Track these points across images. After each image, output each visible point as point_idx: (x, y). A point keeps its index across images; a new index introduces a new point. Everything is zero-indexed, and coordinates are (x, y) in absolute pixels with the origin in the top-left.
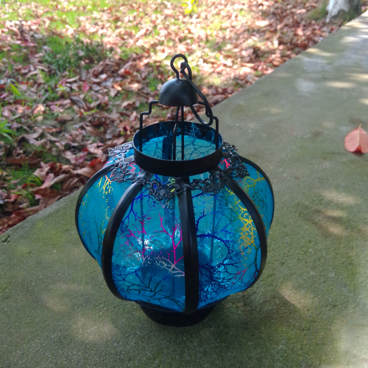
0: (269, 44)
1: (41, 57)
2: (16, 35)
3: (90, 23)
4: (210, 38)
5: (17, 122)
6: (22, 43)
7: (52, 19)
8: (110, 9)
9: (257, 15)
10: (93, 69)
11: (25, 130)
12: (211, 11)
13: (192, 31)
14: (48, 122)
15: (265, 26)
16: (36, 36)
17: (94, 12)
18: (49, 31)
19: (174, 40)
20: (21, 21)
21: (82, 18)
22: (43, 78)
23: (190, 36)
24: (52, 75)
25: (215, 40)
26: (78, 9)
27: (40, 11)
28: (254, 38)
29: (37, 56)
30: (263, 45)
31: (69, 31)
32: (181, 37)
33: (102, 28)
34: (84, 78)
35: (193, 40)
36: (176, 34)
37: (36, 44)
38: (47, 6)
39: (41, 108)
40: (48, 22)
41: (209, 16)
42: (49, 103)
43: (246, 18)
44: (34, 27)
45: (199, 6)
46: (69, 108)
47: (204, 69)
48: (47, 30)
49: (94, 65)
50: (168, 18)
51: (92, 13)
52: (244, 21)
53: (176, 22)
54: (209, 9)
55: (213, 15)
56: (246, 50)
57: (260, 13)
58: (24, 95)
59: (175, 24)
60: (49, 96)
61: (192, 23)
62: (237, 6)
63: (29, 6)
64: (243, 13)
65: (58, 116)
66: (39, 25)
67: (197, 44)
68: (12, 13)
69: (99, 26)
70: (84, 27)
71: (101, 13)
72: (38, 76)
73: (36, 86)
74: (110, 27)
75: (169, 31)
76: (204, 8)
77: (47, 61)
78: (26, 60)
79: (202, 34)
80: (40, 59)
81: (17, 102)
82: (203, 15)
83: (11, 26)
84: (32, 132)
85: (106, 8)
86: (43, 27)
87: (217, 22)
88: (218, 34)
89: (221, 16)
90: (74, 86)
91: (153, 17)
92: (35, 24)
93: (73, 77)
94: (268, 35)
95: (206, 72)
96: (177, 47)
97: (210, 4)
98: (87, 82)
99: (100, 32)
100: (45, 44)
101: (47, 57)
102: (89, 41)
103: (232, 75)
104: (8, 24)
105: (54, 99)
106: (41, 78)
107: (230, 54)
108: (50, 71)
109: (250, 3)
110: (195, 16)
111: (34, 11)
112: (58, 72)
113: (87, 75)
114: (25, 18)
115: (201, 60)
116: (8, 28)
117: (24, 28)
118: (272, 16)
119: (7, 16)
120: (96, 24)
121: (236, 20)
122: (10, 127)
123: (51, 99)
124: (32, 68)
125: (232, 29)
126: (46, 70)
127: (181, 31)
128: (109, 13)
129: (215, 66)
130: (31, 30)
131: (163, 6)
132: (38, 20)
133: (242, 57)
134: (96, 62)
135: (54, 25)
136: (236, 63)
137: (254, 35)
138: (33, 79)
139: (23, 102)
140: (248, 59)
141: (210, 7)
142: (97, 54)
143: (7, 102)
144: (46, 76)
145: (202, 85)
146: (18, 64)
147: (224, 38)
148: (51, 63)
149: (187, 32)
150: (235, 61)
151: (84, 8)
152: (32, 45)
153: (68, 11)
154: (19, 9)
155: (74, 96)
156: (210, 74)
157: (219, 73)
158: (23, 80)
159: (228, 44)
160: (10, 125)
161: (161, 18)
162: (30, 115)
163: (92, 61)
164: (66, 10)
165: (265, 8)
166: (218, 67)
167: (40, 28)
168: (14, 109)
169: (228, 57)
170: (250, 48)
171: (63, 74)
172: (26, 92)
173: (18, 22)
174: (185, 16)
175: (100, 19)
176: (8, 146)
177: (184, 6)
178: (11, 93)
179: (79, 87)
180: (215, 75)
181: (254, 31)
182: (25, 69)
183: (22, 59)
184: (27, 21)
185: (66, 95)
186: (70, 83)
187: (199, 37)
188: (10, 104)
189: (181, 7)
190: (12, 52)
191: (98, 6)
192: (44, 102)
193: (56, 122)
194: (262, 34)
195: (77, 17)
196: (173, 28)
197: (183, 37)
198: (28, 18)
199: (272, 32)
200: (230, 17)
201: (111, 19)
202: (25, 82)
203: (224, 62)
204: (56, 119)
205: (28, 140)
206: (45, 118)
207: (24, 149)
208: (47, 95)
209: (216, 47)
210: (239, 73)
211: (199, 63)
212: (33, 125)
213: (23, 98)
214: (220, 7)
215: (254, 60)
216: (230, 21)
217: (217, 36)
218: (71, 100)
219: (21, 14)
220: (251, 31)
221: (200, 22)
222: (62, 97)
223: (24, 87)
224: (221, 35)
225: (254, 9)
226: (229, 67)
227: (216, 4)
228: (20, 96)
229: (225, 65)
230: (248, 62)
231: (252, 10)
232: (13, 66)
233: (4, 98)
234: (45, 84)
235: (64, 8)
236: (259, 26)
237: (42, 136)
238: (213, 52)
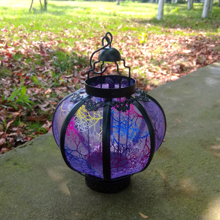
0: (190, 63)
1: (51, 62)
2: (38, 49)
3: (82, 45)
4: (154, 58)
5: (35, 97)
6: (41, 54)
7: (59, 42)
8: (94, 38)
9: (184, 47)
10: (82, 71)
11: (39, 102)
12: (155, 42)
13: (143, 53)
14: (53, 99)
15: (189, 53)
16: (50, 50)
17: (85, 39)
18: (57, 48)
19: (131, 58)
20: (41, 42)
21: (77, 42)
22: (52, 74)
23: (142, 56)
24: (57, 73)
25: (157, 59)
26: (75, 37)
27: (53, 37)
28: (181, 59)
29: (49, 61)
30: (186, 64)
31: (69, 49)
32: (136, 56)
33: (89, 48)
34: (75, 76)
35: (143, 58)
36: (133, 54)
37: (49, 55)
38: (57, 34)
39: (50, 90)
40: (57, 43)
41: (154, 46)
42: (54, 88)
43: (177, 48)
44: (49, 46)
45: (148, 39)
46: (66, 92)
47: (149, 75)
48: (56, 47)
49: (82, 69)
50: (129, 45)
51: (84, 40)
52: (176, 49)
53: (134, 47)
54: (154, 41)
55: (157, 45)
56: (176, 66)
57: (186, 46)
58: (40, 83)
59: (133, 49)
60: (55, 84)
61: (143, 49)
62: (171, 41)
63: (47, 34)
64: (175, 45)
65: (59, 95)
66: (52, 44)
67: (145, 61)
68: (36, 37)
69: (87, 47)
70: (78, 47)
71: (89, 40)
72: (49, 73)
73: (47, 78)
74: (94, 48)
75: (129, 52)
76: (151, 40)
77: (55, 65)
78: (43, 63)
79: (149, 55)
80: (51, 63)
81: (36, 86)
82: (150, 44)
83: (35, 44)
84: (43, 103)
85: (92, 37)
86: (54, 46)
87: (158, 49)
88: (159, 56)
89: (161, 46)
90: (70, 80)
91: (120, 44)
92: (50, 44)
93: (69, 75)
94: (190, 58)
95: (150, 77)
96: (133, 61)
97: (155, 39)
98: (77, 78)
99: (88, 50)
100: (54, 55)
101: (55, 63)
102: (80, 55)
103: (166, 80)
104: (34, 43)
105: (57, 86)
106: (51, 74)
107: (165, 67)
108: (56, 71)
109: (180, 39)
110: (145, 45)
111: (49, 37)
112: (61, 71)
113: (78, 74)
114: (44, 40)
115: (147, 70)
116: (33, 45)
117: (43, 46)
118: (193, 48)
119: (33, 38)
120: (85, 46)
121: (171, 49)
122: (30, 100)
123: (56, 86)
124: (46, 68)
125: (167, 53)
126: (54, 70)
127: (136, 53)
128: (93, 40)
129: (156, 73)
130: (47, 47)
131: (126, 38)
132: (52, 42)
133: (173, 70)
134: (83, 67)
135: (60, 45)
136: (169, 73)
137: (181, 58)
138: (46, 74)
139: (39, 87)
140: (176, 71)
141: (155, 40)
142: (85, 63)
143: (30, 86)
144: (53, 73)
145: (147, 84)
146: (38, 65)
147: (163, 58)
148: (57, 66)
149: (140, 53)
150: (169, 72)
151: (79, 36)
152: (47, 55)
153: (69, 38)
154: (40, 35)
155: (69, 85)
156: (152, 78)
157: (158, 78)
159: (165, 61)
160: (30, 98)
161: (124, 44)
162: (43, 94)
163: (81, 67)
164: (68, 37)
165: (189, 42)
166: (157, 75)
167: (52, 46)
168: (33, 90)
169: (164, 69)
170: (178, 65)
171: (64, 73)
172: (41, 81)
173: (39, 42)
174: (139, 45)
175: (88, 43)
176: (29, 110)
177: (139, 39)
178: (32, 81)
179: (73, 81)
180: (155, 79)
181: (181, 55)
182: (42, 68)
183: (40, 63)
184: (45, 42)
185: (65, 84)
186: (67, 78)
187: (147, 57)
188: (32, 87)
189: (137, 40)
190: (35, 58)
191: (87, 36)
192: (51, 88)
193: (57, 99)
194: (186, 57)
195: (75, 41)
196: (131, 51)
197: (137, 56)
198: (46, 40)
199: (192, 56)
200: (167, 46)
201: (95, 44)
202: (41, 75)
203: (161, 72)
204: (58, 98)
205: (40, 108)
206: (51, 96)
207: (38, 113)
208: (53, 83)
209: (157, 63)
210: (170, 79)
211: (146, 72)
212: (44, 100)
213: (39, 84)
214: (161, 41)
215: (180, 72)
216: (167, 49)
217: (158, 57)
218: (67, 87)
219: (42, 38)
220: (179, 55)
221: (148, 49)
222: (62, 85)
223: (40, 78)
224: (161, 56)
225: (182, 43)
226: (165, 75)
227: (159, 38)
228: (37, 83)
229: (162, 74)
230: (177, 73)
231: (181, 43)
232: (34, 66)
233: (28, 84)
234: (52, 77)
235: (67, 36)
236: (185, 53)
237: (49, 106)
238: (155, 66)
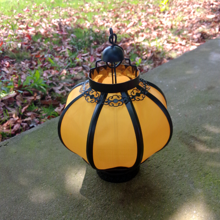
0: (213, 30)
1: (69, 41)
2: (57, 27)
3: (100, 20)
4: (174, 27)
5: (50, 80)
6: (60, 33)
7: (78, 18)
8: (114, 10)
9: (208, 11)
10: (99, 48)
11: (53, 84)
12: (178, 9)
13: (163, 23)
14: (68, 80)
15: (212, 19)
16: (68, 28)
17: (104, 12)
18: (76, 25)
19: (150, 29)
20: (60, 19)
21: (96, 16)
22: (69, 54)
23: (161, 26)
24: (74, 52)
25: (177, 28)
26: (95, 10)
27: (73, 13)
28: (203, 26)
29: (67, 40)
30: (208, 31)
31: (87, 25)
32: (155, 27)
33: (107, 22)
34: (92, 54)
35: (163, 28)
36: (153, 25)
37: (67, 33)
38: (77, 9)
39: (65, 72)
40: (76, 19)
41: (176, 13)
42: (70, 69)
43: (200, 13)
44: (68, 23)
45: (170, 6)
46: (81, 72)
47: (167, 47)
48: (74, 24)
49: (99, 46)
50: (149, 15)
51: (103, 13)
52: (199, 15)
53: (154, 17)
54: (177, 8)
55: (179, 12)
56: (196, 34)
57: (211, 10)
58: (56, 64)
59: (152, 18)
60: (70, 64)
61: (164, 17)
62: (196, 6)
63: (66, 10)
64: (199, 10)
65: (73, 76)
66: (71, 21)
67: (165, 31)
68: (56, 14)
69: (106, 21)
70: (97, 22)
71: (108, 13)
72: (65, 53)
73: (64, 58)
74: (112, 21)
75: (148, 23)
76: (173, 7)
77: (72, 43)
78: (60, 43)
79: (169, 24)
81: (52, 68)
82: (172, 12)
83: (55, 22)
84: (58, 85)
85: (111, 10)
86: (73, 23)
87: (179, 16)
88: (180, 24)
89: (184, 12)
90: (86, 59)
91: (140, 14)
92: (69, 20)
93: (86, 53)
94: (212, 24)
95: (167, 49)
96: (152, 33)
97: (178, 5)
98: (93, 56)
99: (106, 25)
100: (72, 33)
101: (72, 41)
102: (98, 31)
103: (185, 50)
104: (53, 21)
105: (73, 67)
106: (67, 54)
107: (185, 37)
108: (73, 50)
109: (204, 4)
110: (167, 13)
111: (69, 13)
112: (77, 50)
113: (94, 52)
114: (63, 17)
115: (166, 41)
116: (53, 24)
117: (62, 23)
118: (218, 12)
119: (53, 16)
120: (104, 20)
121: (194, 15)
122: (46, 83)
123: (71, 66)
124: (63, 48)
125: (189, 21)
126: (71, 49)
127: (156, 23)
128: (113, 13)
129: (174, 45)
130: (66, 24)
131: (147, 7)
132: (71, 18)
133: (193, 39)
134: (101, 44)
135: (79, 22)
136: (189, 43)
137: (203, 25)
138: (63, 54)
139: (55, 68)
140: (196, 40)
141: (178, 7)
142: (102, 38)
143: (46, 68)
144: (70, 53)
145: (164, 57)
146: (56, 45)
147: (183, 27)
148: (74, 45)
149: (159, 23)
150: (188, 42)
151: (99, 10)
152: (65, 33)
153: (88, 12)
154: (60, 12)
155: (84, 64)
156: (170, 50)
157: (176, 50)
158: (57, 55)
159: (185, 30)
160: (45, 81)
161: (144, 14)
162: (58, 76)
163: (98, 43)
164: (87, 11)
165: (214, 6)
166: (176, 46)
167: (71, 23)
168: (49, 72)
169: (183, 39)
170: (199, 33)
171: (80, 51)
172: (58, 62)
173: (59, 20)
174: (160, 13)
175: (107, 16)
176: (43, 94)
177: (161, 6)
178: (49, 63)
179: (89, 59)
180: (173, 51)
181: (204, 21)
182: (59, 48)
183: (58, 42)
184: (64, 19)
185: (80, 64)
186: (83, 57)
187: (167, 27)
188: (48, 69)
189: (159, 7)
190: (53, 38)
191: (107, 8)
192: (67, 69)
193: (72, 80)
194: (209, 23)
195: (94, 16)
196: (151, 21)
197: (157, 27)
198: (65, 17)
199: (216, 22)
200: (189, 13)
201: (113, 17)
202: (58, 56)
203: (180, 42)
204: (72, 79)
205: (55, 90)
206: (66, 78)
207: (52, 96)
209: (177, 32)
210: (189, 50)
211: (164, 43)
212: (59, 82)
213: (56, 65)
214: (184, 6)
215: (200, 41)
216: (189, 15)
217: (179, 25)
218: (83, 67)
219: (61, 15)
220: (202, 22)
221: (169, 17)
222: (78, 65)
223: (57, 59)
224: (181, 25)
225: (207, 7)
226: (183, 46)
227: (182, 4)
228: (54, 64)
229: (181, 45)
230: (197, 42)
231: (205, 8)
232: (53, 47)
233: (45, 66)
234: (69, 57)
235: (87, 10)
236: (208, 18)
237: (63, 88)
238: (174, 36)
